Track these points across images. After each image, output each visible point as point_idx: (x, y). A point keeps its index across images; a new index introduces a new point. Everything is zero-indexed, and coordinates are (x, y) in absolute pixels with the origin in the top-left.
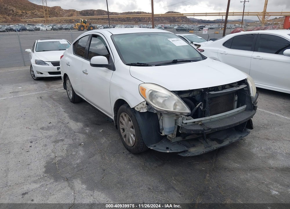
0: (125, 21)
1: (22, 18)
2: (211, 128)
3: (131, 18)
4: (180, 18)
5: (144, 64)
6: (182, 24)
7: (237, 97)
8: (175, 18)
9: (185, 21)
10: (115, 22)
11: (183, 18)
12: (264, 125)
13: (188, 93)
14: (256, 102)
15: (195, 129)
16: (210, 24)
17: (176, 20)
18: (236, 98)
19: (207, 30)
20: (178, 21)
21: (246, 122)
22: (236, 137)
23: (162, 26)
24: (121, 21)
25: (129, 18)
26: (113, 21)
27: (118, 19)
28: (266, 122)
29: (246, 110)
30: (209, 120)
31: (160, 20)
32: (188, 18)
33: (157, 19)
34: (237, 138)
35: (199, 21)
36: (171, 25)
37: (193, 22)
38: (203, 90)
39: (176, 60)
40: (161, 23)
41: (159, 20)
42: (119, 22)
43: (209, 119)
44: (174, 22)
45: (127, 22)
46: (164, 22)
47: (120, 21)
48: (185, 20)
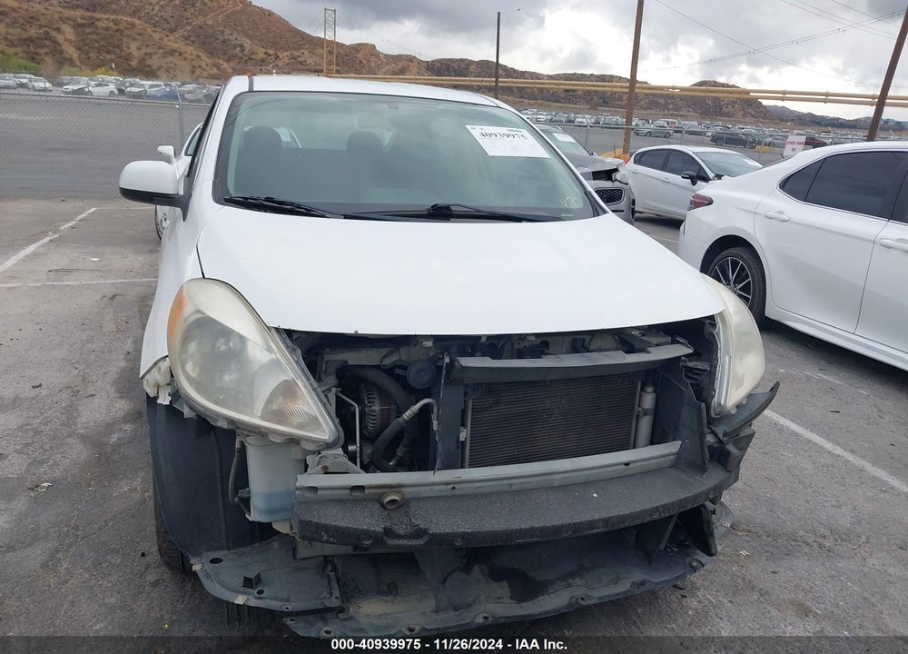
0: (558, 102)
1: (261, 70)
2: (425, 532)
3: (578, 93)
4: (737, 106)
5: (292, 204)
6: (740, 122)
7: (653, 395)
8: (722, 104)
9: (753, 116)
10: (526, 101)
11: (748, 105)
12: (828, 533)
13: (385, 347)
14: (746, 432)
15: (342, 524)
16: (838, 131)
17: (724, 110)
18: (648, 401)
19: (799, 143)
20: (728, 115)
21: (671, 517)
22: (616, 581)
23: (668, 123)
24: (548, 101)
25: (571, 93)
26: (522, 97)
27: (537, 92)
28: (844, 520)
29: (679, 462)
30: (444, 487)
31: (671, 107)
32: (765, 107)
33: (662, 101)
34: (623, 587)
35: (800, 119)
36: (700, 124)
37: (782, 120)
38: (429, 344)
39: (448, 208)
40: (672, 115)
41: (665, 107)
42: (539, 101)
43: (447, 484)
44: (716, 115)
45: (565, 103)
46: (684, 112)
47: (542, 99)
48: (753, 112)
